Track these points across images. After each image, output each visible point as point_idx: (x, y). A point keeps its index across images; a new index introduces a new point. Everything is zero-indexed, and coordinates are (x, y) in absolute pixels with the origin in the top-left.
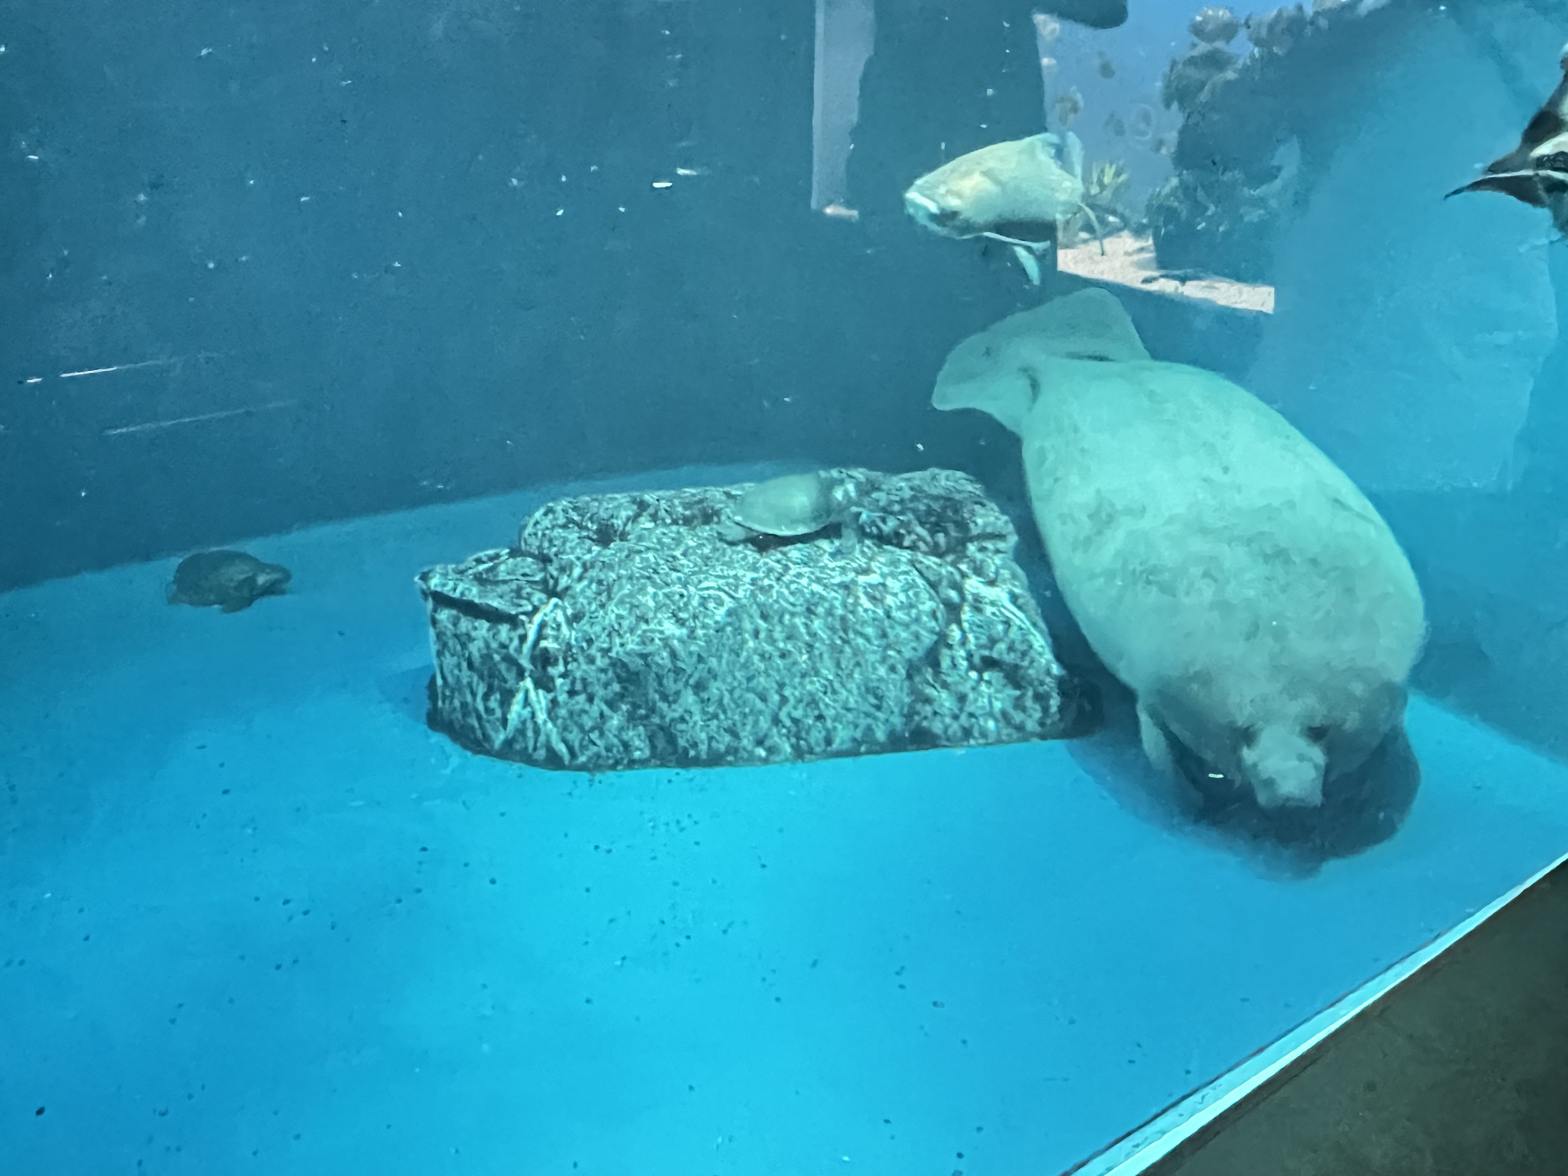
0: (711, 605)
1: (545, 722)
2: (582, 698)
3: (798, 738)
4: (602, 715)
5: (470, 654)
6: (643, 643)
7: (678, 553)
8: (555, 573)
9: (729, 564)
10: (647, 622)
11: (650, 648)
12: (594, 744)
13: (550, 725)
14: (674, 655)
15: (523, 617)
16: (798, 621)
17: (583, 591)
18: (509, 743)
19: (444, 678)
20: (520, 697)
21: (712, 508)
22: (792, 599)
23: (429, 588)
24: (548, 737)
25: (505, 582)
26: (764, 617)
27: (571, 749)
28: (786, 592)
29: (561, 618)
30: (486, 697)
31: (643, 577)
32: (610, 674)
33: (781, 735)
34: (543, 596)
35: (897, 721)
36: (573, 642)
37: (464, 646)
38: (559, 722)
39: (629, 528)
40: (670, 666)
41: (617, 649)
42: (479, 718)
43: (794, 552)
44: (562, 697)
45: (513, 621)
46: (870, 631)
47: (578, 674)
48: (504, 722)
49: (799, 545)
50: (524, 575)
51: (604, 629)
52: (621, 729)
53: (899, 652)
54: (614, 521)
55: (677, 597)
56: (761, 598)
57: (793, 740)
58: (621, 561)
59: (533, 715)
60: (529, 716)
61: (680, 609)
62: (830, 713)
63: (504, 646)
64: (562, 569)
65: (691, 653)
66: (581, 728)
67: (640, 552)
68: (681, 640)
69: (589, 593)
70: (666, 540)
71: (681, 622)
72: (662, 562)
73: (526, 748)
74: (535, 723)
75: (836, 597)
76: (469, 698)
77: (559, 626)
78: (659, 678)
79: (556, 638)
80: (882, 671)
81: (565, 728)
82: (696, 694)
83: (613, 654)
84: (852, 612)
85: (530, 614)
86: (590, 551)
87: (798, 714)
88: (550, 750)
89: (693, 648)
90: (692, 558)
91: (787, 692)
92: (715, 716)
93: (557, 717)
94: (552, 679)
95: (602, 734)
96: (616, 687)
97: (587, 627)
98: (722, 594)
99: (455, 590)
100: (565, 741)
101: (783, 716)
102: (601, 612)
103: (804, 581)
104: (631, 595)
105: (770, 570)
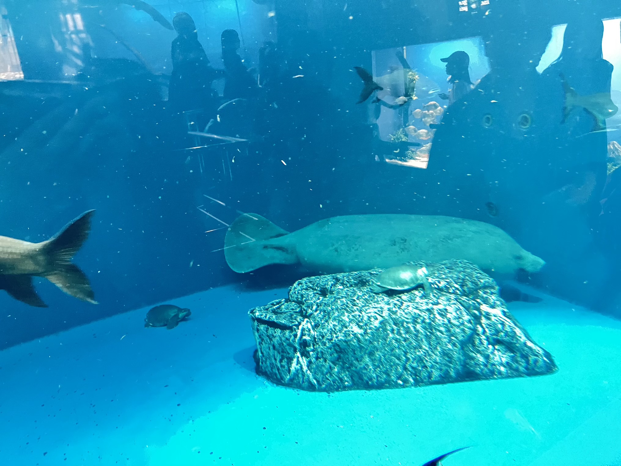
0: (372, 319)
1: (307, 371)
2: (322, 360)
3: (416, 375)
4: (330, 367)
5: (274, 342)
6: (345, 336)
7: (355, 298)
8: (305, 308)
9: (377, 302)
10: (346, 328)
11: (349, 338)
12: (328, 379)
13: (309, 372)
14: (359, 341)
15: (295, 327)
16: (410, 325)
17: (318, 315)
18: (291, 380)
19: (262, 353)
20: (295, 360)
21: (365, 279)
22: (406, 316)
23: (255, 316)
24: (308, 377)
25: (285, 313)
26: (395, 324)
27: (318, 381)
28: (403, 313)
29: (310, 327)
30: (281, 361)
31: (343, 308)
32: (332, 350)
33: (408, 374)
34: (301, 318)
35: (459, 367)
36: (316, 336)
37: (271, 340)
38: (312, 370)
39: (333, 288)
40: (358, 345)
41: (334, 339)
42: (278, 369)
43: (404, 297)
44: (313, 360)
45: (290, 328)
46: (442, 329)
47: (319, 350)
48: (289, 371)
49: (406, 294)
50: (293, 309)
51: (328, 331)
52: (339, 373)
53: (456, 338)
54: (327, 286)
55: (358, 317)
56: (394, 316)
57: (413, 377)
58: (332, 302)
59: (301, 367)
60: (299, 368)
61: (359, 321)
62: (428, 364)
63: (287, 339)
64: (308, 307)
65: (366, 340)
66: (322, 373)
67: (339, 298)
68: (361, 335)
69: (320, 316)
70: (349, 293)
71: (361, 327)
72: (349, 302)
73: (299, 382)
74: (303, 371)
75: (425, 315)
76: (273, 361)
77: (309, 330)
78: (354, 351)
79: (309, 335)
80: (450, 346)
81: (315, 373)
82: (369, 357)
83: (333, 341)
84: (433, 321)
85: (298, 326)
86: (319, 299)
87: (415, 365)
88: (310, 382)
89: (367, 338)
90: (361, 300)
91: (409, 356)
92: (379, 367)
93: (312, 368)
94: (308, 352)
95: (331, 375)
96: (336, 355)
97: (321, 330)
98: (376, 315)
99: (266, 317)
100: (315, 379)
101: (408, 366)
102: (326, 324)
103: (410, 308)
104: (338, 316)
105: (395, 304)
